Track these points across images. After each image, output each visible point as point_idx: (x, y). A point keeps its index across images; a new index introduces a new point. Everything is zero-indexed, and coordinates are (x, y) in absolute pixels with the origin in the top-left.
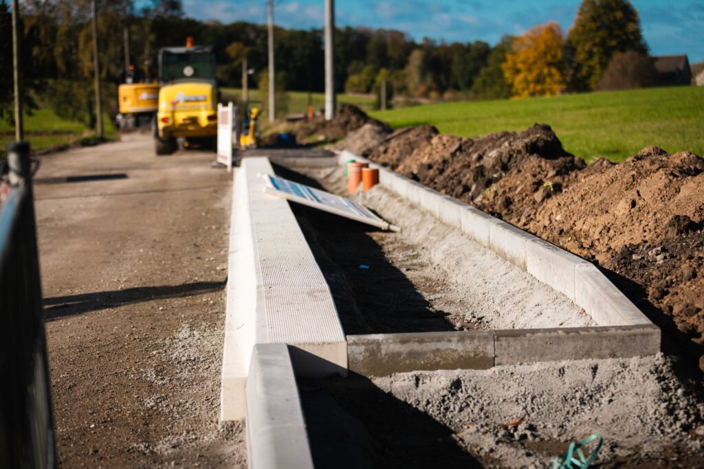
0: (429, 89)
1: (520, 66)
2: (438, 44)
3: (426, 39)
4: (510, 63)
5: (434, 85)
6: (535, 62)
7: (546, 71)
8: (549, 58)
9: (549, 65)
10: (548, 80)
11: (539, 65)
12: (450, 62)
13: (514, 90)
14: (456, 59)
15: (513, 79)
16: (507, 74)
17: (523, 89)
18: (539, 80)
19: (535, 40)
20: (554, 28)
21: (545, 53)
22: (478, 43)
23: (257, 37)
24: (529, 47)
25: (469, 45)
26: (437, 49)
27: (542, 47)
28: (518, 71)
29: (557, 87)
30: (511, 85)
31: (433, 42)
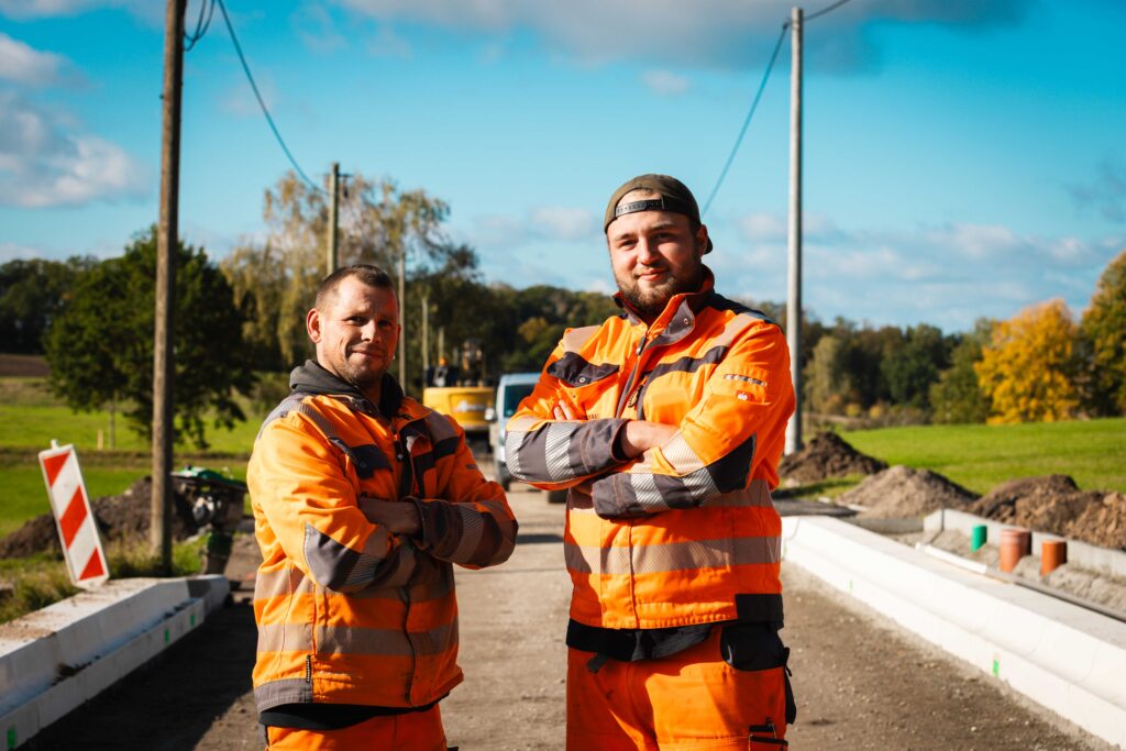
0: (846, 401)
1: (1004, 369)
2: (860, 327)
3: (840, 320)
4: (988, 363)
5: (853, 395)
6: (1029, 363)
7: (1047, 378)
8: (1051, 358)
9: (1051, 368)
10: (1050, 392)
11: (1035, 367)
12: (879, 357)
13: (994, 407)
14: (888, 352)
15: (994, 389)
16: (983, 382)
17: (1009, 406)
18: (1036, 392)
19: (1028, 326)
20: (1059, 308)
21: (1046, 349)
22: (924, 327)
23: (569, 310)
24: (1020, 337)
25: (910, 331)
26: (858, 335)
27: (1040, 340)
28: (999, 378)
29: (1063, 405)
30: (990, 400)
31: (852, 324)
